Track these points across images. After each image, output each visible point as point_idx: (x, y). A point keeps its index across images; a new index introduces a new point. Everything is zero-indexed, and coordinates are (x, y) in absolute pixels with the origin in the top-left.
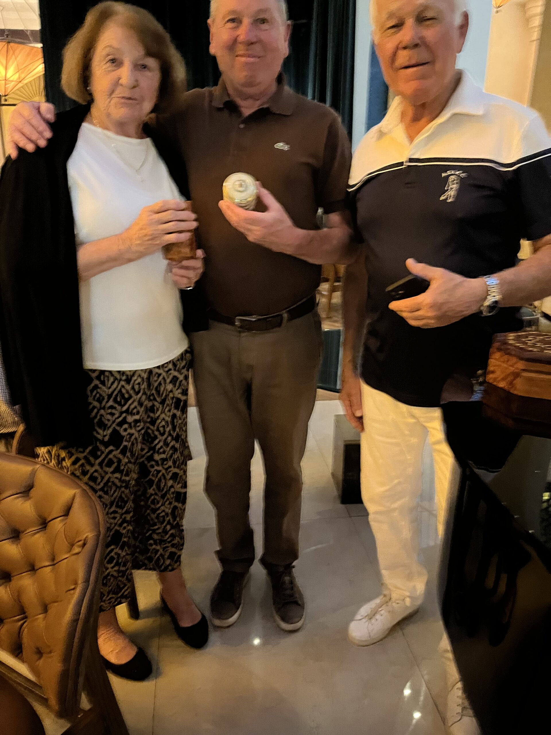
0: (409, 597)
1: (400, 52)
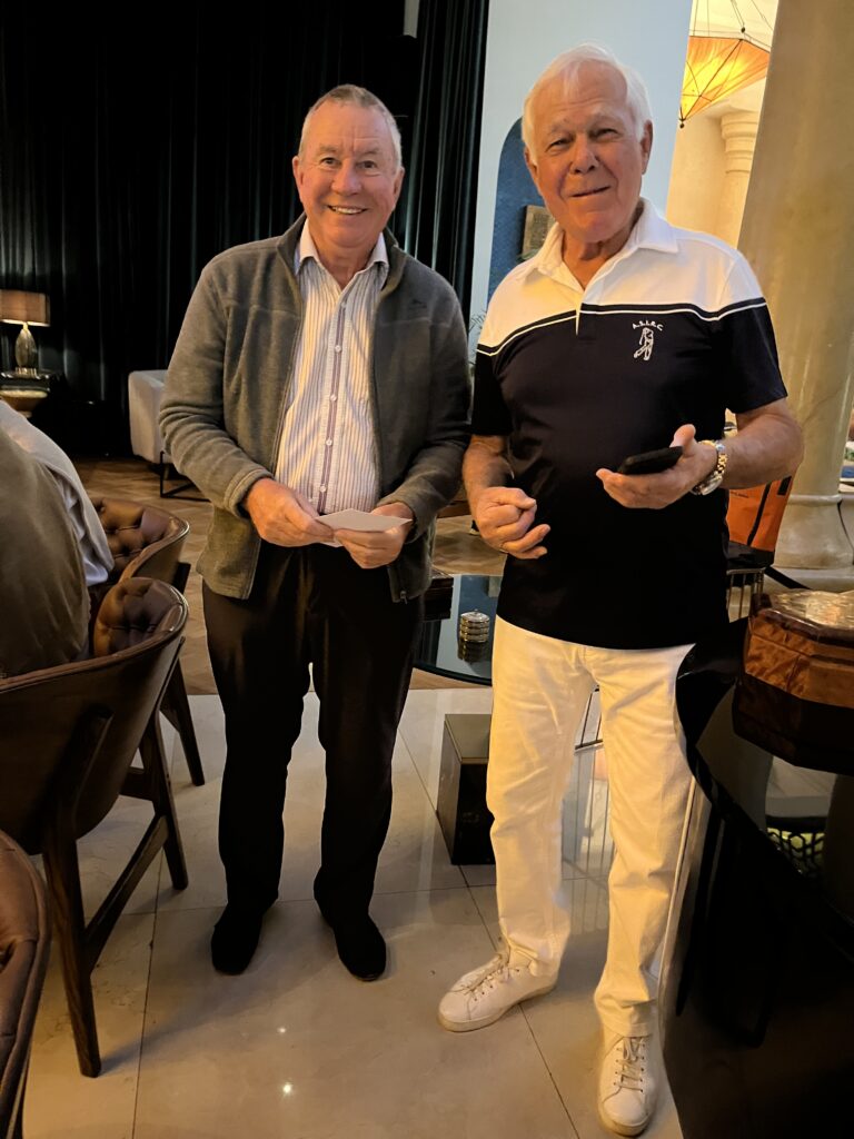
0: (537, 961)
1: (570, 176)
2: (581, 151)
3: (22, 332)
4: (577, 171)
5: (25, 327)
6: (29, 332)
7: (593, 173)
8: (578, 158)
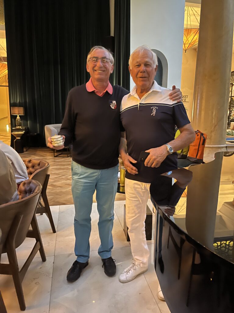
1: (139, 73)
2: (143, 68)
3: (17, 117)
4: (141, 72)
5: (18, 115)
6: (19, 117)
7: (145, 73)
8: (141, 70)
